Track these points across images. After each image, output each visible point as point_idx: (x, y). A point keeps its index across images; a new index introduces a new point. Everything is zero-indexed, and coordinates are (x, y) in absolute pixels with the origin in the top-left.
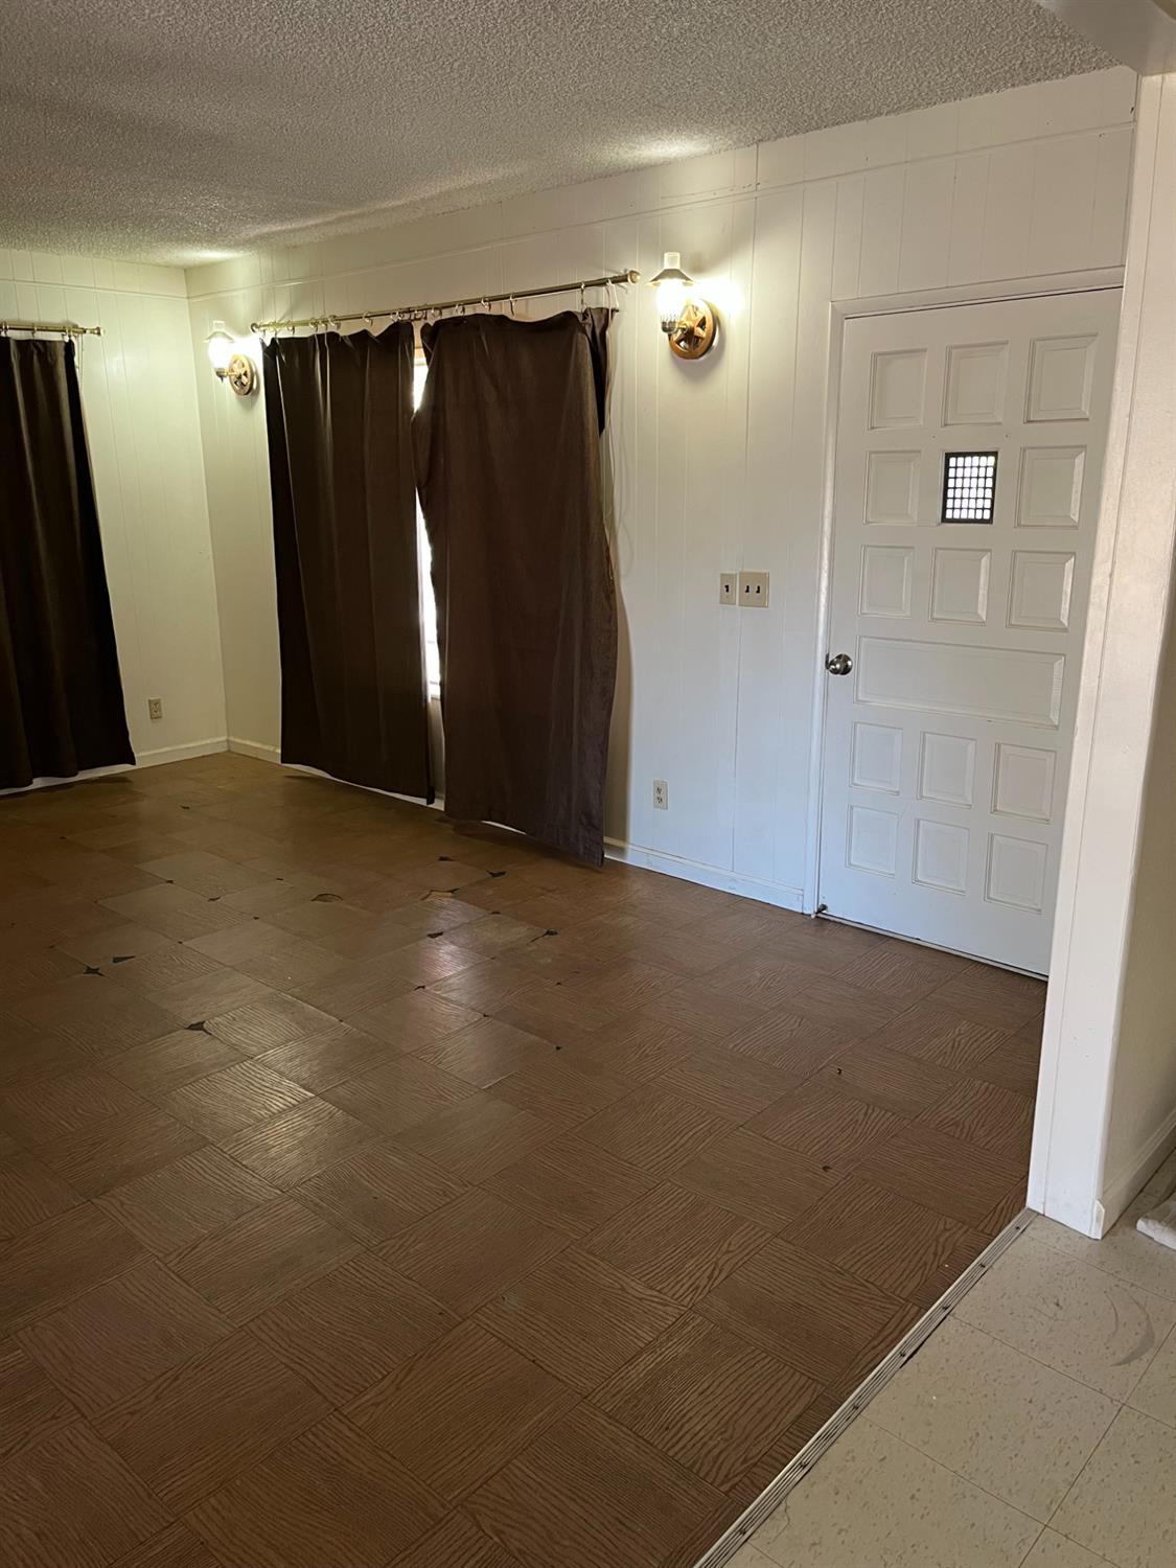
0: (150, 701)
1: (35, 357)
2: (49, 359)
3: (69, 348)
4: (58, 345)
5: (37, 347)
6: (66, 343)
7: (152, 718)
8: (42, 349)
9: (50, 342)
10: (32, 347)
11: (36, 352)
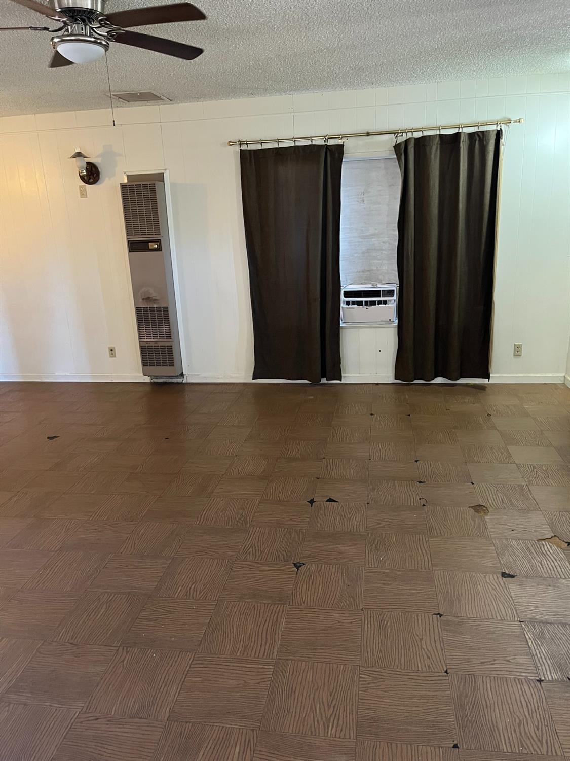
0: (515, 345)
1: (477, 142)
2: (485, 142)
3: (499, 134)
4: (491, 133)
5: (479, 136)
6: (498, 131)
7: (514, 355)
8: (481, 136)
9: (486, 131)
10: (476, 135)
11: (478, 139)
